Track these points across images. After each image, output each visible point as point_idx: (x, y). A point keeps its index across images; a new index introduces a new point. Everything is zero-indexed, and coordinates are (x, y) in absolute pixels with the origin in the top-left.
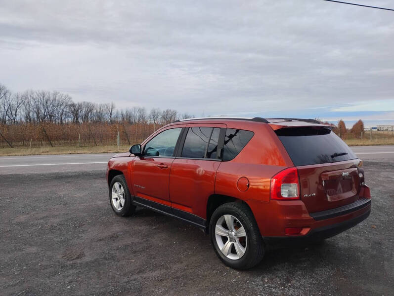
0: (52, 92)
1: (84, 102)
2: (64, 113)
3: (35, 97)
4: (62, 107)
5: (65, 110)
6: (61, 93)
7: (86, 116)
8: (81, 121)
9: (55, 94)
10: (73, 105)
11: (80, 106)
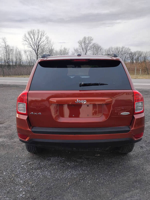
0: (121, 47)
1: (137, 51)
2: (126, 57)
3: (113, 50)
4: (125, 55)
5: (127, 56)
6: (126, 47)
7: (138, 58)
8: (135, 62)
9: (123, 48)
10: (131, 53)
11: (135, 54)
